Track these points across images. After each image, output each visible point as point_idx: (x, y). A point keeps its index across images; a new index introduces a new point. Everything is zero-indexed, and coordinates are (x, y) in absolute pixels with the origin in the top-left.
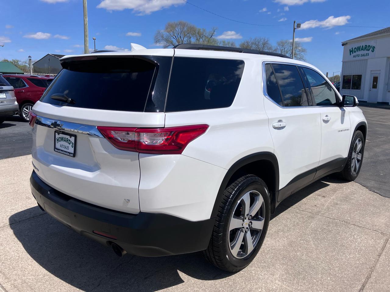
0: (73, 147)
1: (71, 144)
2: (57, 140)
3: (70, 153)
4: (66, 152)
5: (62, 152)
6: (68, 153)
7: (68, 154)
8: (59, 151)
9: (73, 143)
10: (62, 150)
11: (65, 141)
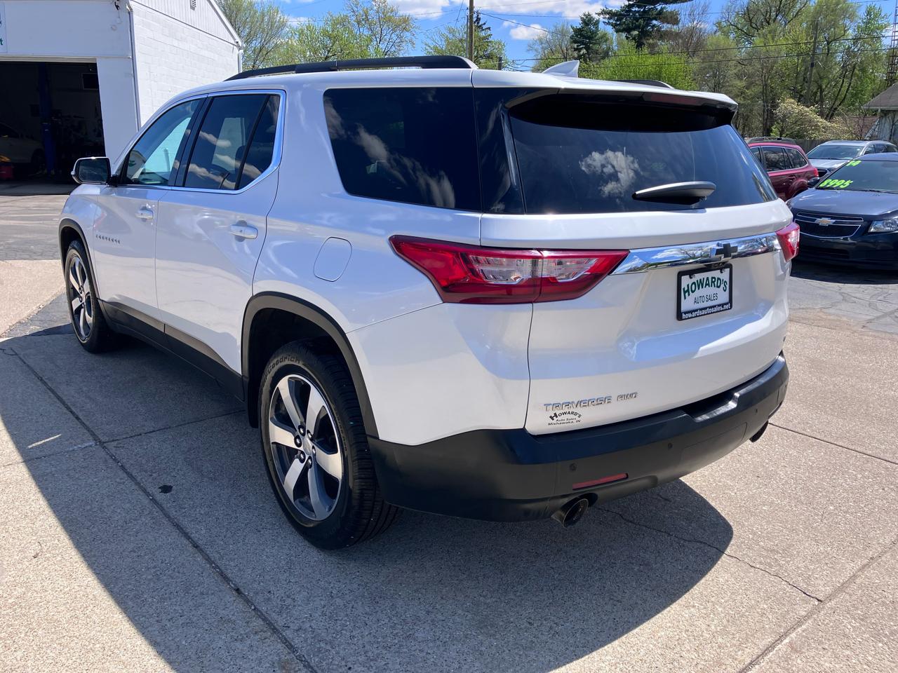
0: (725, 291)
1: (722, 286)
2: (685, 292)
3: (722, 305)
4: (714, 306)
5: (704, 312)
6: (719, 305)
7: (719, 308)
8: (694, 314)
9: (725, 282)
10: (701, 309)
11: (708, 285)
